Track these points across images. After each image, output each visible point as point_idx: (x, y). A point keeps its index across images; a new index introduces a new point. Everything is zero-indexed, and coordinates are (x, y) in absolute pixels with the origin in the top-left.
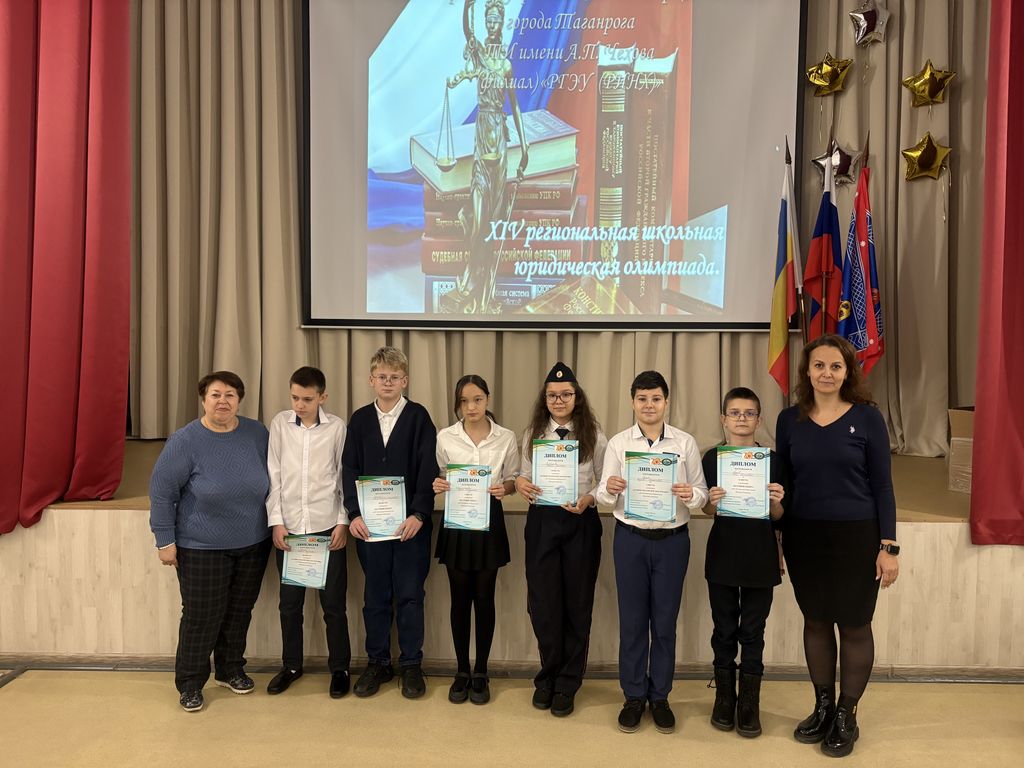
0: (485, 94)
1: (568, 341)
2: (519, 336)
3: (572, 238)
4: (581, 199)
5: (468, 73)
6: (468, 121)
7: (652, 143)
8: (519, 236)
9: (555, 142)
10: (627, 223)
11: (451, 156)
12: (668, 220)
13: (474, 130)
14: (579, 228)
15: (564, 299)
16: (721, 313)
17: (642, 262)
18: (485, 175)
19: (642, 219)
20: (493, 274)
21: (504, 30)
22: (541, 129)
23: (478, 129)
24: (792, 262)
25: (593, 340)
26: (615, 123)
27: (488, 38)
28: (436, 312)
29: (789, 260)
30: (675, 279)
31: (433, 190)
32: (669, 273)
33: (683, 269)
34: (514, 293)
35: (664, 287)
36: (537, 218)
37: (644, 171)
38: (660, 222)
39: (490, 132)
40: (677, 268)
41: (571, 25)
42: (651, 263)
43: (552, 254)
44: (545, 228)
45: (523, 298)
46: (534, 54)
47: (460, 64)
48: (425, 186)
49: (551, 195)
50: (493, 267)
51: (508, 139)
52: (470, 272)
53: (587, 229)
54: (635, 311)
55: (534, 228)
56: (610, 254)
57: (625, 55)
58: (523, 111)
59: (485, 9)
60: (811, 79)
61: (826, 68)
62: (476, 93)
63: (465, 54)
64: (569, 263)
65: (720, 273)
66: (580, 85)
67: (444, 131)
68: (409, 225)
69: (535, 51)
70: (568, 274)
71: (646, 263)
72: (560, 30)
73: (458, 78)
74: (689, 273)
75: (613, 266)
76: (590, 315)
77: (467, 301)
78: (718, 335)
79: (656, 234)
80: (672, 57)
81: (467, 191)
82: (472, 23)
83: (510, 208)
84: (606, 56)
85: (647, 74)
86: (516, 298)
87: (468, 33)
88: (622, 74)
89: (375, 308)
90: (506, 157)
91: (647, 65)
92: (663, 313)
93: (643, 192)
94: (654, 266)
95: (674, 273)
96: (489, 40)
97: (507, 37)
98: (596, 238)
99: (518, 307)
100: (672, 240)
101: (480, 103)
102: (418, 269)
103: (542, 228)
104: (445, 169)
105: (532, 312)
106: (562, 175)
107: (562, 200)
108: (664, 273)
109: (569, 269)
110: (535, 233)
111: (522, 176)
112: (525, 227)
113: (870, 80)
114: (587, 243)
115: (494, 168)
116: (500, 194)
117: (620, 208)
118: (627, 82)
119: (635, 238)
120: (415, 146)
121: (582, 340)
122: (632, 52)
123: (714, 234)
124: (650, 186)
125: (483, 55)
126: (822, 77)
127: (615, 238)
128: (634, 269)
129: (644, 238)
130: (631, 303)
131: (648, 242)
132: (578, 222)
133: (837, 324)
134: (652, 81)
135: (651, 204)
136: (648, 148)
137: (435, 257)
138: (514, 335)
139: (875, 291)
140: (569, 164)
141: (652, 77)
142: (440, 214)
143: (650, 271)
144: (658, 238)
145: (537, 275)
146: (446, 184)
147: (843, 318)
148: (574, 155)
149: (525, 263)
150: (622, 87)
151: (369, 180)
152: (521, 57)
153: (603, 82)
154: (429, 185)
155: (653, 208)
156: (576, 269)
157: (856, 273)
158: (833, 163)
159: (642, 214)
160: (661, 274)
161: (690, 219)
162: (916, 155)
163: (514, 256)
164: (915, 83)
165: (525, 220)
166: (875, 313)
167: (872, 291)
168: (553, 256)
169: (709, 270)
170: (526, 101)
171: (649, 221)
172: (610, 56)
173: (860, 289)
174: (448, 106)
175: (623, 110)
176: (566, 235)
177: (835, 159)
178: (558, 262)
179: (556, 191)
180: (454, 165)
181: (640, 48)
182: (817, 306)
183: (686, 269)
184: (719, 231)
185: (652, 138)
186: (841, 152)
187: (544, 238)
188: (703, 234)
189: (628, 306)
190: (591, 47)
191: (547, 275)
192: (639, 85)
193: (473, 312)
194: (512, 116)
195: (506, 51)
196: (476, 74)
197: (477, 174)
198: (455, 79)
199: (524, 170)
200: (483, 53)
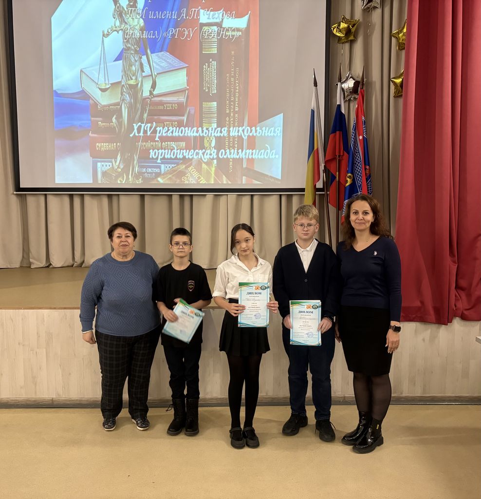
0: (128, 41)
1: (187, 201)
2: (155, 197)
3: (186, 135)
4: (191, 109)
5: (116, 27)
6: (117, 59)
7: (235, 74)
8: (150, 134)
9: (174, 73)
10: (220, 125)
11: (107, 82)
12: (246, 123)
13: (122, 64)
14: (190, 128)
15: (182, 174)
16: (280, 183)
17: (229, 149)
18: (129, 94)
19: (229, 121)
20: (136, 158)
22: (164, 64)
23: (123, 65)
24: (318, 149)
25: (202, 199)
26: (211, 60)
27: (129, 4)
28: (100, 182)
29: (315, 148)
30: (251, 161)
31: (96, 104)
32: (247, 157)
33: (256, 155)
34: (150, 170)
35: (245, 166)
36: (163, 122)
37: (230, 91)
38: (241, 124)
39: (131, 66)
40: (252, 154)
42: (236, 150)
43: (173, 144)
44: (168, 128)
45: (156, 173)
46: (159, 15)
48: (91, 101)
49: (172, 107)
50: (135, 153)
51: (143, 71)
52: (121, 156)
53: (195, 129)
54: (226, 181)
55: (161, 128)
56: (210, 145)
57: (216, 16)
58: (152, 52)
60: (335, 31)
61: (343, 25)
62: (122, 40)
63: (114, 15)
64: (185, 151)
65: (279, 157)
66: (189, 35)
67: (102, 66)
68: (80, 126)
69: (159, 14)
70: (184, 157)
71: (232, 151)
73: (109, 31)
74: (260, 157)
75: (212, 152)
76: (198, 184)
77: (120, 175)
78: (278, 197)
79: (238, 132)
80: (247, 17)
83: (145, 115)
85: (231, 28)
86: (151, 173)
88: (215, 28)
89: (61, 180)
90: (142, 82)
91: (230, 22)
92: (244, 183)
93: (230, 105)
94: (238, 153)
95: (250, 157)
96: (129, 6)
97: (141, 3)
98: (201, 135)
99: (153, 179)
100: (249, 136)
101: (125, 47)
102: (87, 154)
103: (166, 128)
104: (103, 90)
105: (162, 182)
106: (177, 94)
107: (179, 110)
108: (244, 157)
109: (184, 154)
110: (162, 131)
111: (153, 94)
112: (156, 127)
113: (372, 33)
114: (195, 137)
115: (134, 90)
116: (139, 106)
117: (216, 115)
118: (218, 34)
119: (225, 135)
120: (84, 76)
121: (195, 199)
122: (221, 14)
123: (274, 132)
124: (234, 101)
125: (126, 16)
126: (340, 31)
127: (213, 135)
128: (225, 155)
129: (231, 135)
130: (224, 176)
131: (234, 137)
132: (189, 124)
133: (345, 188)
134: (234, 33)
135: (235, 112)
136: (232, 77)
137: (98, 147)
138: (152, 196)
139: (368, 167)
140: (182, 87)
141: (234, 30)
142: (101, 119)
143: (236, 156)
144: (240, 134)
145: (164, 158)
146: (104, 100)
147: (348, 184)
148: (186, 81)
149: (156, 150)
150: (215, 37)
151: (54, 97)
152: (150, 17)
153: (203, 33)
154: (93, 100)
155: (236, 115)
156: (189, 154)
157: (357, 156)
158: (350, 86)
159: (230, 119)
160: (242, 158)
161: (259, 122)
162: (398, 81)
163: (149, 146)
164: (398, 34)
165: (156, 123)
166: (367, 182)
167: (365, 167)
168: (174, 146)
169: (272, 155)
170: (154, 46)
171: (234, 124)
172: (208, 16)
173: (359, 166)
174: (104, 49)
175: (216, 52)
176: (182, 133)
177: (350, 84)
178: (177, 150)
179: (175, 104)
180: (109, 88)
181: (226, 11)
182: (334, 177)
183: (258, 154)
184: (278, 130)
185: (235, 70)
186: (354, 79)
187: (168, 134)
188: (268, 132)
189: (222, 179)
190: (195, 11)
191: (171, 158)
192: (226, 36)
193: (124, 182)
194: (145, 56)
195: (141, 13)
196: (122, 28)
197: (124, 93)
198: (108, 32)
199: (154, 91)
200: (126, 14)
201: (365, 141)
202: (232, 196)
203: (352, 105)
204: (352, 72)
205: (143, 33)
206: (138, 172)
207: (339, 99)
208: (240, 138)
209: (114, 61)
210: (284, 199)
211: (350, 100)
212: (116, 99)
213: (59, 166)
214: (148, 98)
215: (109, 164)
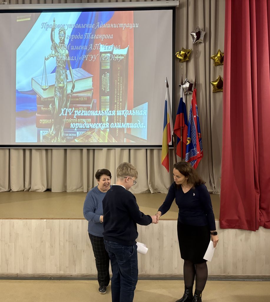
0: (59, 62)
1: (91, 152)
4: (95, 100)
5: (52, 55)
6: (53, 72)
7: (120, 80)
8: (72, 114)
9: (85, 80)
10: (111, 109)
11: (47, 85)
12: (126, 108)
13: (55, 75)
14: (94, 111)
15: (89, 137)
16: (146, 142)
17: (116, 122)
18: (59, 92)
19: (117, 107)
20: (62, 128)
21: (66, 39)
22: (79, 75)
23: (56, 75)
24: (169, 123)
25: (100, 152)
26: (106, 73)
27: (60, 42)
28: (41, 142)
29: (168, 123)
30: (129, 129)
31: (40, 97)
32: (127, 127)
33: (132, 126)
34: (70, 135)
35: (125, 132)
36: (78, 107)
37: (117, 90)
38: (123, 109)
39: (61, 76)
40: (130, 125)
41: (90, 37)
42: (120, 123)
43: (84, 120)
44: (81, 111)
45: (74, 137)
46: (77, 48)
47: (49, 52)
48: (37, 96)
49: (84, 99)
50: (62, 125)
51: (67, 79)
52: (54, 127)
53: (97, 111)
54: (115, 141)
55: (77, 111)
56: (105, 120)
57: (109, 48)
58: (72, 69)
59: (58, 32)
60: (177, 56)
61: (182, 52)
62: (56, 62)
63: (51, 48)
64: (91, 124)
65: (146, 127)
66: (93, 59)
67: (44, 76)
68: (31, 110)
69: (77, 47)
71: (118, 124)
72: (86, 39)
74: (134, 127)
75: (106, 125)
76: (98, 142)
77: (53, 138)
78: (145, 150)
79: (122, 113)
80: (127, 49)
81: (52, 97)
82: (54, 37)
83: (68, 104)
84: (103, 48)
85: (118, 54)
86: (72, 136)
87: (52, 40)
88: (109, 55)
89: (19, 140)
90: (67, 85)
91: (117, 52)
92: (125, 142)
93: (117, 98)
94: (121, 125)
95: (129, 127)
97: (67, 42)
98: (100, 115)
99: (72, 140)
100: (128, 115)
101: (57, 65)
102: (35, 126)
103: (80, 111)
104: (44, 90)
105: (77, 141)
106: (87, 92)
107: (87, 101)
108: (125, 127)
109: (90, 126)
110: (78, 113)
111: (73, 92)
112: (74, 111)
114: (97, 116)
115: (62, 89)
116: (65, 99)
117: (109, 104)
118: (111, 58)
119: (114, 115)
120: (33, 81)
121: (96, 151)
122: (112, 47)
123: (143, 113)
124: (119, 96)
126: (181, 56)
127: (107, 115)
128: (114, 126)
129: (117, 114)
130: (113, 138)
131: (119, 116)
132: (93, 109)
133: (186, 146)
134: (120, 57)
135: (120, 102)
136: (118, 82)
137: (41, 121)
138: (71, 150)
139: (199, 134)
140: (91, 88)
141: (119, 56)
142: (43, 106)
143: (120, 127)
144: (122, 114)
145: (79, 128)
146: (44, 95)
147: (188, 144)
148: (92, 84)
149: (74, 124)
150: (109, 59)
151: (16, 94)
152: (72, 49)
153: (101, 58)
154: (39, 95)
155: (121, 103)
156: (93, 126)
157: (193, 127)
158: (187, 86)
159: (117, 106)
160: (124, 128)
161: (134, 108)
162: (216, 83)
163: (70, 121)
164: (215, 58)
165: (74, 108)
166: (199, 142)
167: (198, 134)
168: (84, 121)
169: (141, 126)
170: (74, 65)
171: (119, 108)
172: (104, 48)
173: (194, 133)
174: (45, 67)
175: (109, 68)
176: (89, 114)
177: (187, 85)
178: (86, 123)
179: (85, 97)
180: (48, 88)
181: (115, 45)
182: (179, 140)
183: (133, 126)
184: (145, 112)
185: (120, 78)
186: (189, 83)
187: (81, 115)
188: (139, 113)
189: (112, 139)
190: (97, 45)
191: (83, 128)
192: (115, 59)
193: (55, 142)
194: (69, 70)
195: (66, 47)
196: (56, 55)
197: (56, 91)
198: (48, 57)
199: (73, 90)
200: (58, 47)
201: (198, 118)
202: (118, 150)
203: (188, 97)
204: (188, 78)
205: (67, 58)
206: (63, 136)
207: (181, 94)
208: (123, 116)
209: (51, 73)
210: (148, 152)
211: (187, 94)
212: (52, 94)
213: (17, 133)
214: (70, 94)
215: (47, 131)
